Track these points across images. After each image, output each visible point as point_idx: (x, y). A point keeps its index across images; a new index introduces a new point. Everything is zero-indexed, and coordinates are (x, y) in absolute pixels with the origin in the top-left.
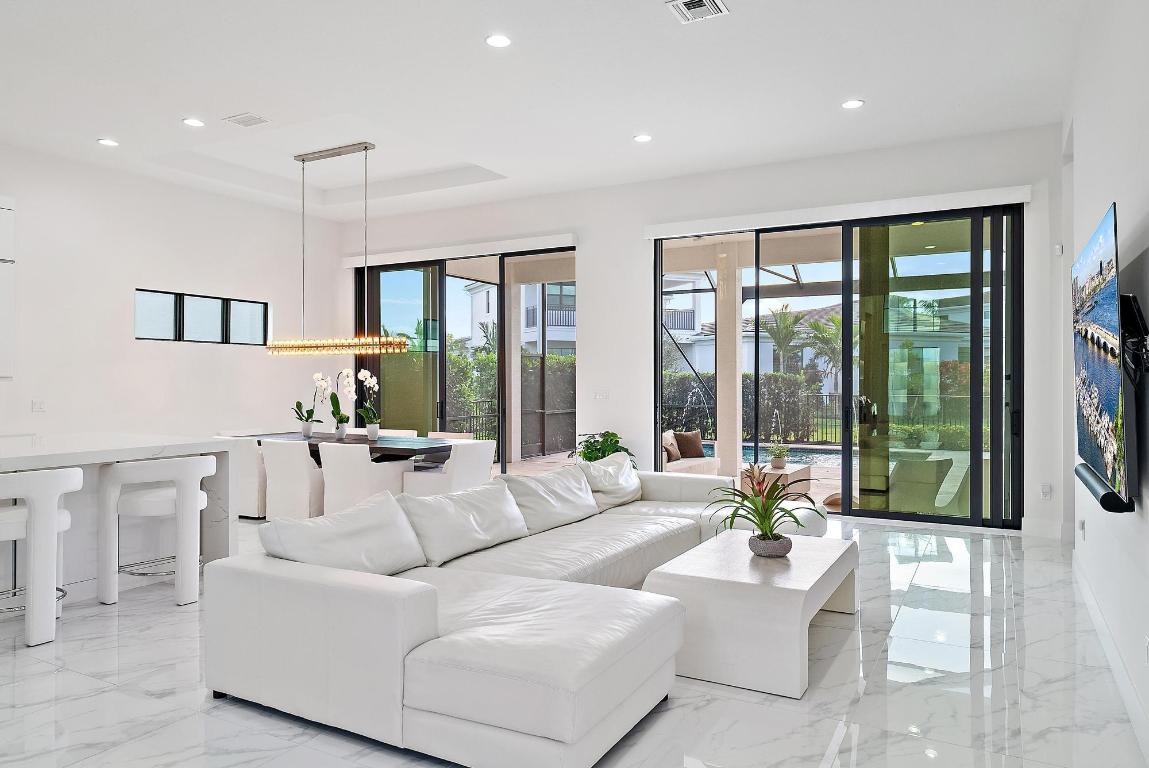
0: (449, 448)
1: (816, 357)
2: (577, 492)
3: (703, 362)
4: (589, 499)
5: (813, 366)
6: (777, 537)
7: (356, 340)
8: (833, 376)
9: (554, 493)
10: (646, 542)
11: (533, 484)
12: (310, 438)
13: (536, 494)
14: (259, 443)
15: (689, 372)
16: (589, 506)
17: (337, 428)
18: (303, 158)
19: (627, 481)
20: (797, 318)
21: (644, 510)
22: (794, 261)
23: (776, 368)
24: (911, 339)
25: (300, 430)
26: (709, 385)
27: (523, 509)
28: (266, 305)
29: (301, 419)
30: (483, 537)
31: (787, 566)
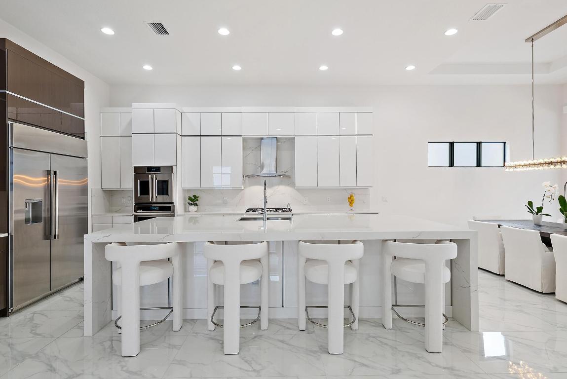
12: (540, 226)
14: (499, 226)
18: (532, 39)
28: (505, 143)
29: (532, 213)
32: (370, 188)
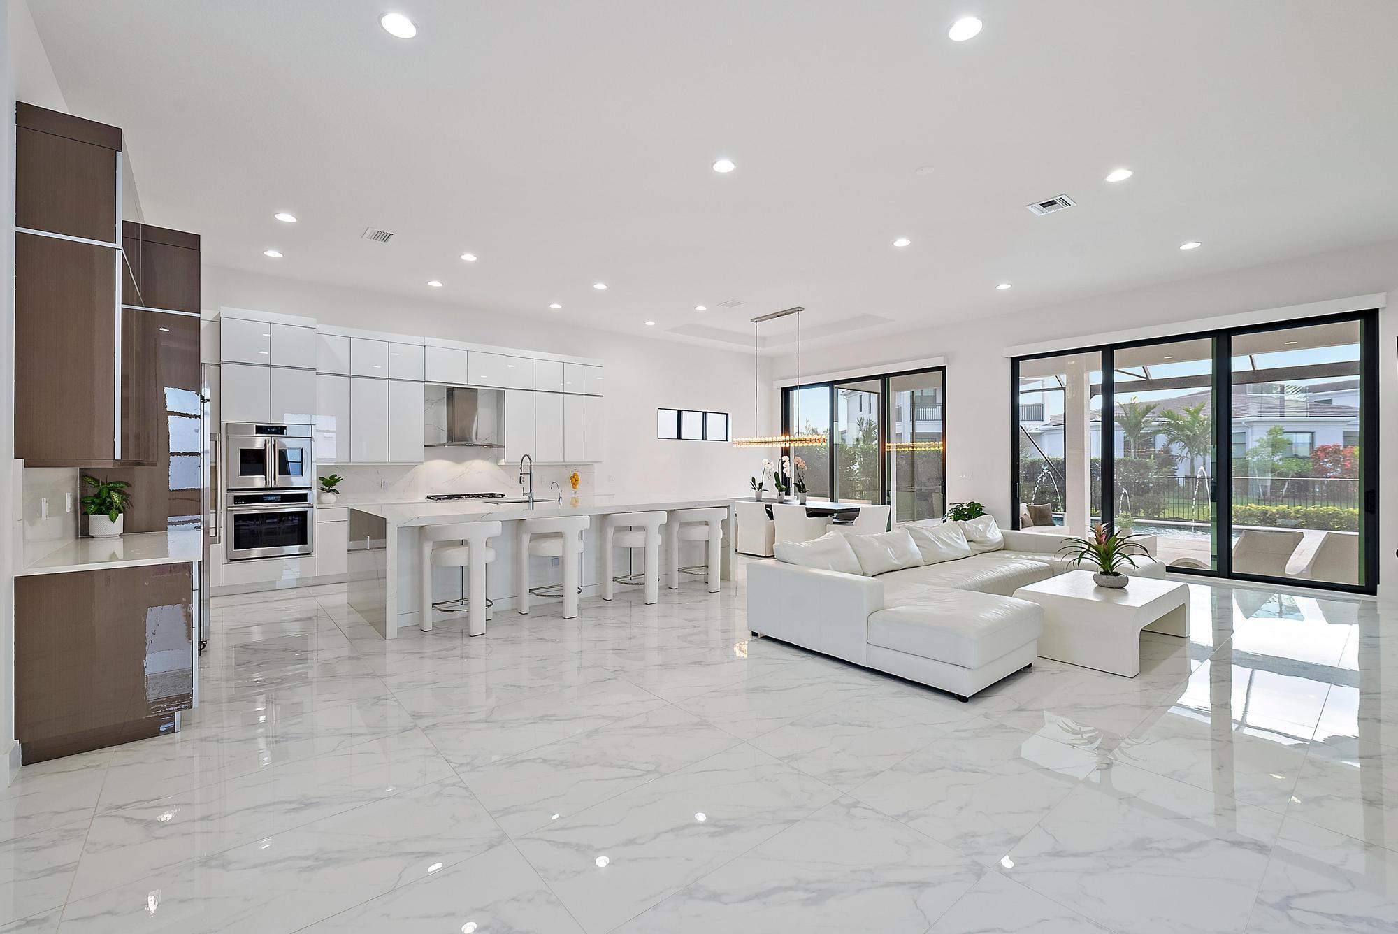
0: (859, 509)
1: (1171, 442)
2: (957, 540)
3: (1052, 449)
4: (966, 546)
5: (1167, 451)
6: (1117, 574)
7: (783, 438)
8: (1189, 460)
9: (939, 538)
10: (1011, 574)
11: (926, 533)
12: (763, 500)
13: (928, 539)
15: (1038, 457)
16: (966, 550)
17: (780, 495)
18: (756, 320)
19: (993, 536)
20: (1149, 409)
21: (1007, 556)
22: (1144, 363)
23: (1127, 453)
24: (1281, 424)
25: (755, 497)
26: (1059, 469)
27: (922, 549)
28: (727, 415)
29: (755, 489)
30: (897, 563)
31: (1126, 593)
32: (595, 465)
